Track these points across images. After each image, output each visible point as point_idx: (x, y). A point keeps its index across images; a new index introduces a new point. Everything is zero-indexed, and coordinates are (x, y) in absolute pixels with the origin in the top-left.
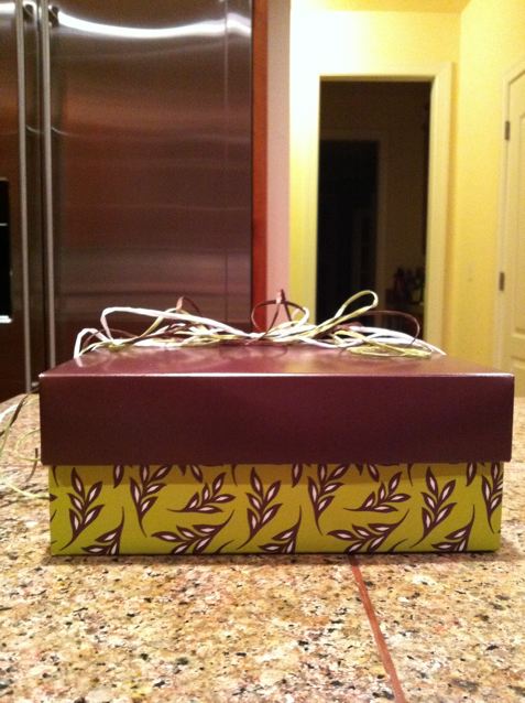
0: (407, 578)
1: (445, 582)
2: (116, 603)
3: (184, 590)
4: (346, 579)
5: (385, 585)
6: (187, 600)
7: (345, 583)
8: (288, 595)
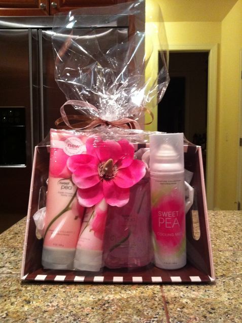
0: (181, 300)
1: (194, 302)
2: (82, 309)
3: (104, 304)
4: (160, 301)
5: (173, 303)
6: (106, 308)
7: (159, 302)
8: (139, 307)
